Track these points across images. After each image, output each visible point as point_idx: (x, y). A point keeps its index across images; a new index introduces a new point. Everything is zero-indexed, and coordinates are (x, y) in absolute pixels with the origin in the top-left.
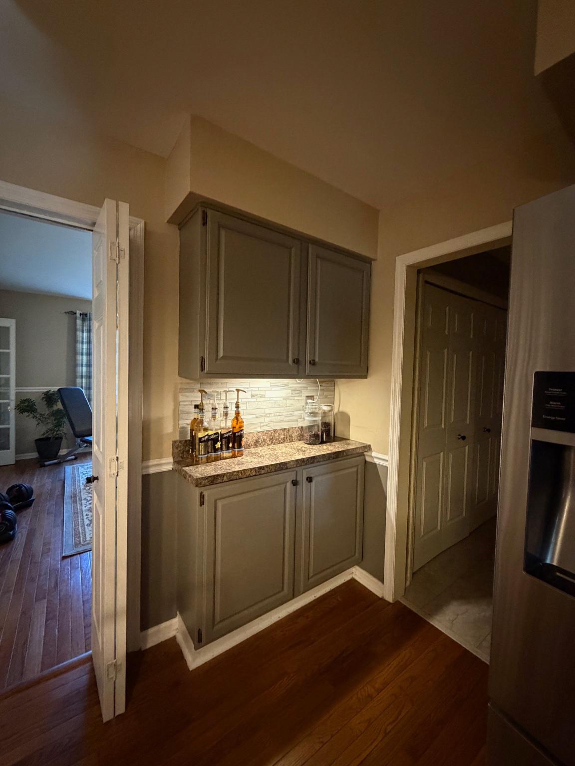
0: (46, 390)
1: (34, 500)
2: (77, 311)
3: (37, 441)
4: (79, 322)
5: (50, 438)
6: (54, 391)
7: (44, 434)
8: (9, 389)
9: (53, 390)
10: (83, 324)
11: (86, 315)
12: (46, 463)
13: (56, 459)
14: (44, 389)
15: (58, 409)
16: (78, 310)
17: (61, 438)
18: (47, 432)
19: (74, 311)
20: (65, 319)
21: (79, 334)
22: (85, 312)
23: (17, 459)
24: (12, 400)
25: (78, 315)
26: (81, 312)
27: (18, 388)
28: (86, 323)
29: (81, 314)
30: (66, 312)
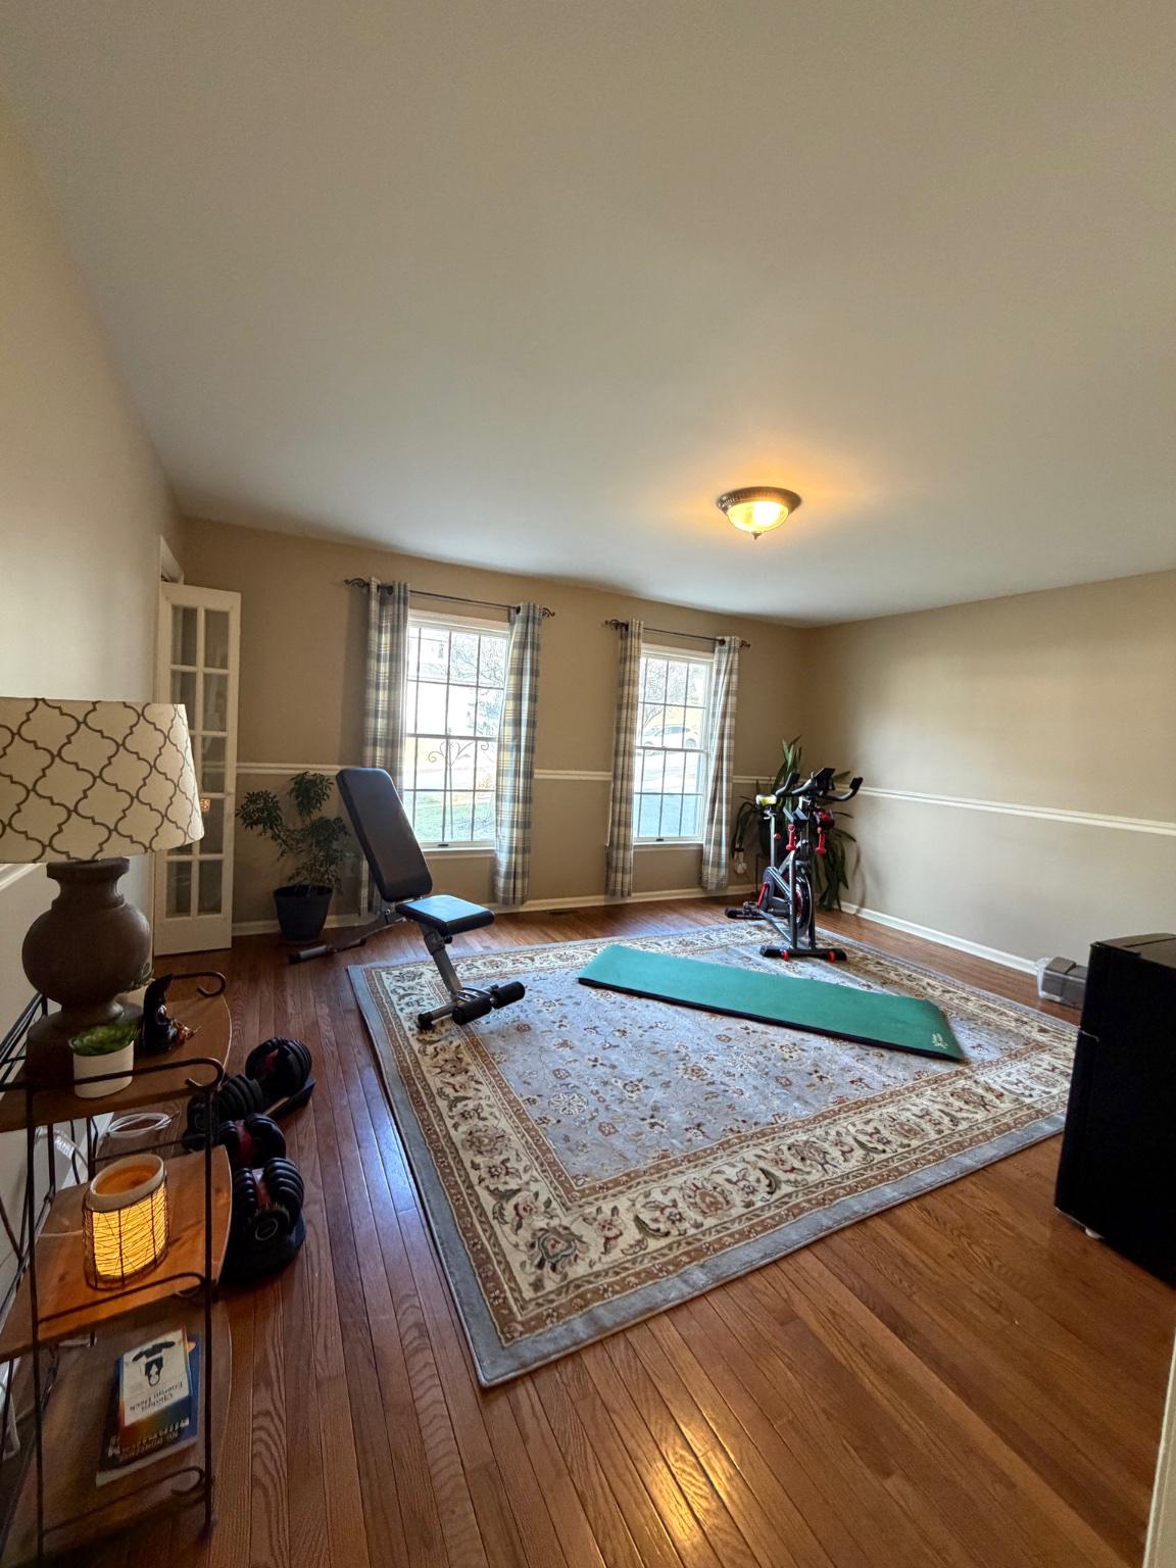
0: (298, 772)
1: (313, 1086)
2: (373, 579)
3: (281, 893)
4: (374, 605)
5: (306, 887)
6: (315, 775)
7: (290, 879)
8: (224, 767)
9: (312, 773)
10: (381, 610)
11: (390, 589)
12: (303, 953)
13: (321, 944)
14: (294, 769)
15: (322, 818)
16: (375, 576)
17: (330, 891)
18: (298, 874)
19: (366, 580)
20: (343, 599)
21: (374, 634)
22: (388, 582)
23: (237, 934)
24: (229, 794)
25: (374, 589)
26: (379, 583)
27: (242, 764)
28: (389, 610)
29: (378, 587)
30: (346, 581)
